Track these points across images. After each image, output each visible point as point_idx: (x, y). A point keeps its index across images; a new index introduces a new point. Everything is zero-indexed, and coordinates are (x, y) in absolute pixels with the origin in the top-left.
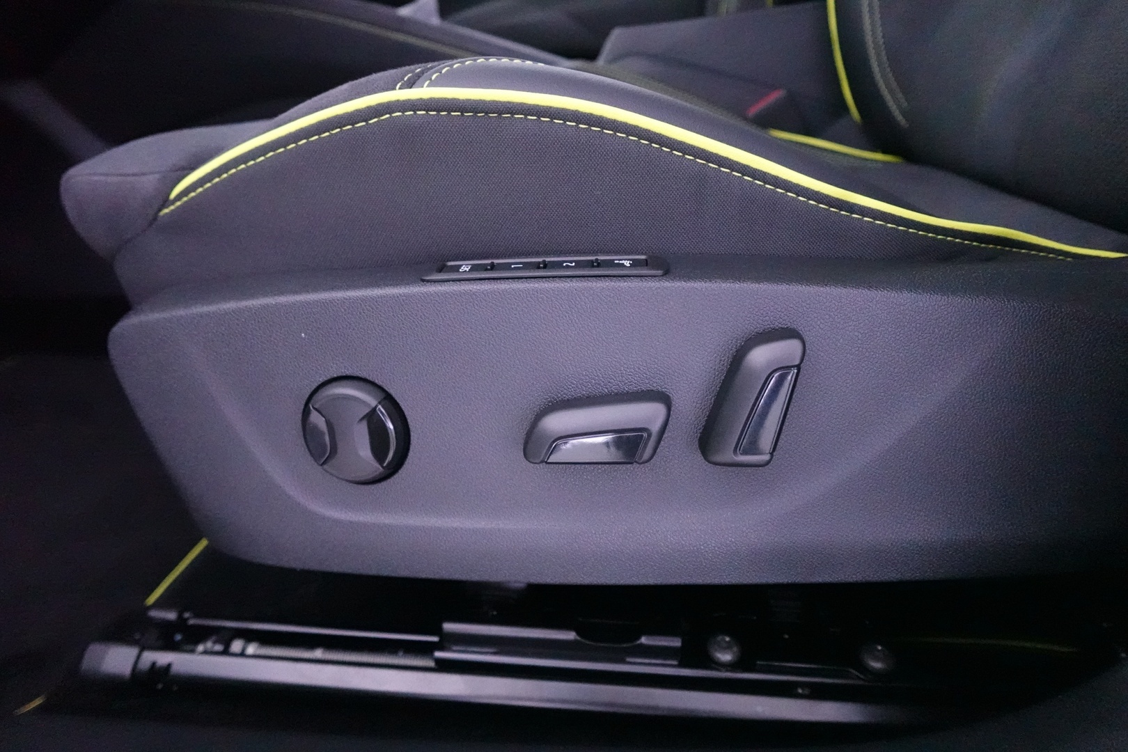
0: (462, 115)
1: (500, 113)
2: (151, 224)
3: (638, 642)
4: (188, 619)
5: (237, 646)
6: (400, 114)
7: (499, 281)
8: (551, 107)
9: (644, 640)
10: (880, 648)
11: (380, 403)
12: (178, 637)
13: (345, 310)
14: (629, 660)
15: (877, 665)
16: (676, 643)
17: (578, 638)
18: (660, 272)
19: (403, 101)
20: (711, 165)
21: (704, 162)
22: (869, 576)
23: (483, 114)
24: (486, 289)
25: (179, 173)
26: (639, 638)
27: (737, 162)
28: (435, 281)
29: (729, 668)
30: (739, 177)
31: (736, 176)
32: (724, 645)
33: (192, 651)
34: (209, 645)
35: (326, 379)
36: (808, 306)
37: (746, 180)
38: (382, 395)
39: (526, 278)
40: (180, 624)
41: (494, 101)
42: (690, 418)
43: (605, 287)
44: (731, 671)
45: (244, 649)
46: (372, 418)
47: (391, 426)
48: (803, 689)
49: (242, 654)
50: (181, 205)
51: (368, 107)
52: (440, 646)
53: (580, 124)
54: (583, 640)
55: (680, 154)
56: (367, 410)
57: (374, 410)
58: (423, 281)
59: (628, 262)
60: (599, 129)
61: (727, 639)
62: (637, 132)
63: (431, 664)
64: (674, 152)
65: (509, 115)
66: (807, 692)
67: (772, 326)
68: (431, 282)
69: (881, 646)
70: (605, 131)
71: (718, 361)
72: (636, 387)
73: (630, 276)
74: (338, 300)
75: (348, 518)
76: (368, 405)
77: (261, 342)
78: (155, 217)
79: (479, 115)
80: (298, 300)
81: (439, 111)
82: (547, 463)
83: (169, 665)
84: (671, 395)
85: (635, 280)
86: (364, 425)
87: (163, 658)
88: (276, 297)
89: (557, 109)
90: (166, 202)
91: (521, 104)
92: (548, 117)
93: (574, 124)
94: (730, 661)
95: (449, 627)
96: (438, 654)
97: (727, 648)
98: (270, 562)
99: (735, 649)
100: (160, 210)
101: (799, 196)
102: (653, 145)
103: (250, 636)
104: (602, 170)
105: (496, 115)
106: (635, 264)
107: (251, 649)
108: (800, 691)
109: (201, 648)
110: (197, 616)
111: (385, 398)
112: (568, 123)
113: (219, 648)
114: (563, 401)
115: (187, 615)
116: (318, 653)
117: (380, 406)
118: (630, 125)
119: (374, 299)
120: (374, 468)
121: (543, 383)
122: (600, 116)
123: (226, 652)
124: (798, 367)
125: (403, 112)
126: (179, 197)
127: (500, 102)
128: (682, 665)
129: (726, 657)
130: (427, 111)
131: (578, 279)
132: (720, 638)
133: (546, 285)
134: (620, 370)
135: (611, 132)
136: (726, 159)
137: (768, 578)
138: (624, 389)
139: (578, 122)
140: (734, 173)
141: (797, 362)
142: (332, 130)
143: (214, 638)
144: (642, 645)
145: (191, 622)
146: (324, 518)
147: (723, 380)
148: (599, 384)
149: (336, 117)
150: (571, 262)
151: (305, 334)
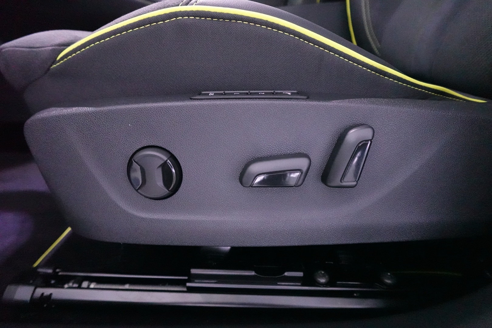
0: (212, 20)
1: (230, 20)
2: (46, 73)
3: (283, 275)
4: (58, 272)
5: (85, 284)
6: (181, 18)
7: (229, 100)
8: (255, 18)
9: (286, 274)
10: (389, 274)
11: (168, 159)
12: (53, 282)
13: (152, 112)
14: (278, 283)
15: (388, 281)
16: (301, 274)
17: (256, 274)
18: (306, 97)
19: (183, 11)
20: (326, 50)
21: (323, 49)
22: (394, 239)
23: (222, 20)
24: (224, 103)
25: (62, 47)
26: (284, 273)
27: (338, 50)
28: (197, 99)
29: (325, 286)
30: (338, 57)
31: (337, 56)
32: (321, 275)
33: (63, 287)
34: (71, 284)
35: (140, 147)
36: (373, 114)
37: (341, 58)
38: (169, 155)
39: (243, 98)
40: (54, 275)
41: (228, 14)
42: (318, 166)
43: (280, 103)
44: (326, 287)
45: (89, 286)
46: (164, 167)
47: (174, 171)
48: (356, 294)
49: (88, 288)
50: (63, 62)
51: (165, 14)
52: (189, 281)
53: (268, 27)
54: (258, 275)
55: (313, 45)
56: (162, 162)
57: (166, 162)
58: (191, 99)
59: (289, 93)
60: (276, 30)
61: (323, 272)
62: (294, 33)
63: (185, 289)
64: (310, 44)
65: (235, 21)
66: (358, 295)
67: (356, 123)
68: (196, 100)
69: (390, 273)
70: (279, 32)
71: (332, 139)
72: (293, 151)
73: (292, 99)
74: (149, 107)
75: (149, 217)
76: (162, 159)
77: (108, 128)
78: (49, 69)
79: (220, 20)
80: (127, 107)
81: (200, 17)
82: (252, 187)
83: (51, 294)
84: (309, 155)
85: (295, 100)
86: (160, 170)
87: (47, 291)
88: (116, 106)
89: (258, 19)
90: (54, 62)
91: (241, 15)
92: (253, 23)
93: (265, 27)
94: (325, 282)
95: (194, 271)
96: (188, 284)
97: (323, 276)
98: (107, 240)
99: (327, 277)
100: (51, 66)
101: (363, 67)
102: (301, 40)
103: (91, 280)
104: (277, 50)
105: (228, 20)
106: (292, 94)
107: (92, 286)
108: (355, 295)
109: (66, 286)
110: (63, 270)
111: (170, 157)
112: (262, 26)
113: (76, 285)
114: (258, 158)
115: (58, 270)
116: (127, 286)
117: (168, 161)
118: (291, 29)
119: (166, 108)
120: (164, 191)
121: (249, 149)
122: (278, 24)
123: (80, 287)
124: (371, 140)
125: (183, 17)
126: (62, 58)
127: (231, 14)
128: (303, 285)
129: (323, 281)
130: (195, 17)
131: (268, 99)
132: (319, 272)
133: (253, 102)
134: (287, 143)
135: (282, 32)
136: (332, 48)
137: (350, 241)
138: (288, 152)
139: (267, 26)
140: (336, 55)
141: (371, 138)
142: (146, 25)
143: (73, 281)
144: (285, 276)
145: (60, 274)
146: (137, 217)
147: (334, 148)
148: (276, 150)
149: (148, 18)
150: (263, 93)
151: (131, 125)
